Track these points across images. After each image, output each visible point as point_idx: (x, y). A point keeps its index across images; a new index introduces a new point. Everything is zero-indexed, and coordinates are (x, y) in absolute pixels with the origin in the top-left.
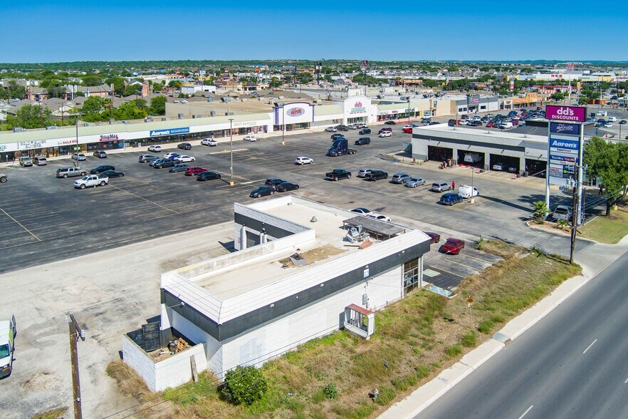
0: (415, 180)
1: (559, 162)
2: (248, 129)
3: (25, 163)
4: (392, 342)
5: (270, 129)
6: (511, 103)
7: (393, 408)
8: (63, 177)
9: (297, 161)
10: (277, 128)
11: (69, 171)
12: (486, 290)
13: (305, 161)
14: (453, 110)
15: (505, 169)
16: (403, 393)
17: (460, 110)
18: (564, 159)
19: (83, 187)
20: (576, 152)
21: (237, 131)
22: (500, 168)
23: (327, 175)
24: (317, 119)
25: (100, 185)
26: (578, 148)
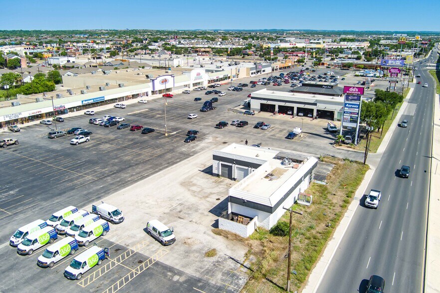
0: (267, 126)
1: (348, 115)
2: (137, 94)
3: (16, 129)
4: (318, 206)
5: (150, 93)
6: (278, 68)
7: (337, 229)
8: (54, 138)
9: (189, 117)
10: (153, 92)
11: (57, 134)
12: (338, 180)
13: (194, 117)
14: (248, 74)
15: (305, 115)
16: (337, 224)
17: (252, 74)
18: (351, 113)
19: (77, 144)
20: (358, 110)
21: (131, 96)
22: (302, 114)
23: (217, 125)
24: (176, 85)
25: (86, 141)
26: (359, 108)
